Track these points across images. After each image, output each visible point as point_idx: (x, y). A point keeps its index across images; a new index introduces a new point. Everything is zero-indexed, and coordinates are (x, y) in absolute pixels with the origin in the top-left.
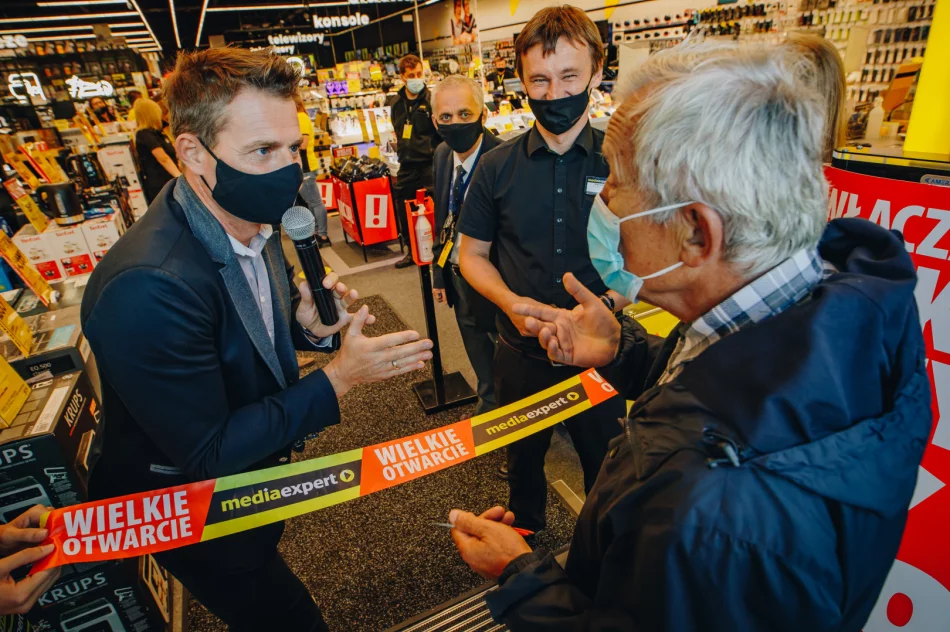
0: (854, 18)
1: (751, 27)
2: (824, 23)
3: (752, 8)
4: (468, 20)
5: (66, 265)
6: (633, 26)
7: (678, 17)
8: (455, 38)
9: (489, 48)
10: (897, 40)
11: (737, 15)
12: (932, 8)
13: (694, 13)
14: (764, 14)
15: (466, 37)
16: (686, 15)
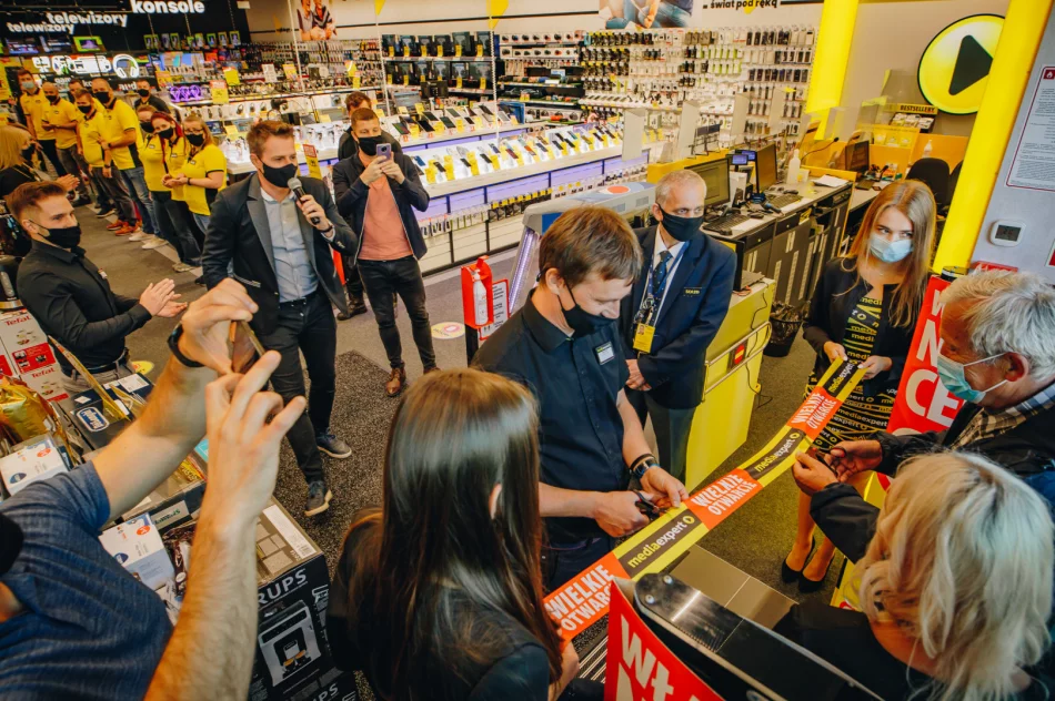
0: (731, 56)
1: (640, 55)
2: (707, 57)
3: (640, 37)
4: (320, 12)
5: (19, 359)
6: (521, 41)
7: (569, 37)
8: (304, 32)
9: (352, 48)
10: (767, 78)
11: (627, 41)
12: (808, 54)
13: (584, 34)
14: (652, 43)
15: (317, 32)
16: (577, 36)
